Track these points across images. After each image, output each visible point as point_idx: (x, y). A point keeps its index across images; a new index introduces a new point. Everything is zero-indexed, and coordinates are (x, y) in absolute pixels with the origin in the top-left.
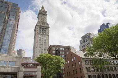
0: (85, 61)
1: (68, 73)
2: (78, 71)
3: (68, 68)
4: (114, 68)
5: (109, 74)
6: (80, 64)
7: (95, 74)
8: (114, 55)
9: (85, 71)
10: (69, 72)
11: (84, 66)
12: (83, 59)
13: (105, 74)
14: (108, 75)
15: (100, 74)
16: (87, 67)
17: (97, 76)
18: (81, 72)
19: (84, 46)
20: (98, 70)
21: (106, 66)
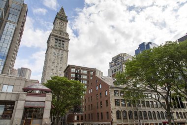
0: (114, 91)
1: (89, 106)
2: (104, 103)
3: (90, 99)
4: (150, 103)
5: (143, 111)
6: (106, 94)
7: (126, 110)
8: (152, 86)
9: (112, 104)
10: (92, 105)
11: (113, 98)
12: (112, 87)
13: (139, 111)
14: (142, 113)
15: (132, 110)
16: (115, 100)
17: (127, 112)
18: (107, 105)
19: (115, 71)
20: (130, 105)
21: (140, 100)
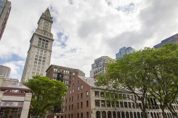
0: (95, 92)
1: (70, 106)
2: (85, 104)
3: (71, 99)
4: (128, 104)
5: (122, 111)
6: (87, 94)
8: (130, 88)
9: (93, 105)
10: (72, 105)
11: (93, 98)
12: (93, 88)
13: (117, 111)
14: (121, 113)
15: (111, 111)
16: (96, 100)
17: (107, 112)
18: (88, 105)
19: (96, 72)
20: (109, 105)
21: (119, 101)
